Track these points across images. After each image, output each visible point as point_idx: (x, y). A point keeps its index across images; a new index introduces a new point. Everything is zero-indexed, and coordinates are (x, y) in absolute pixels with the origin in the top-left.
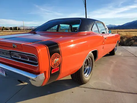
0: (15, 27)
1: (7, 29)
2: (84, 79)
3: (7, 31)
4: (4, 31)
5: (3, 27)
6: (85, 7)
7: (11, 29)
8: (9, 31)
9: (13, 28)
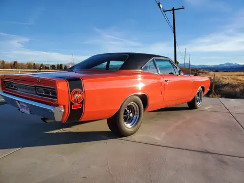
0: (60, 64)
1: (46, 68)
2: (123, 129)
3: (46, 70)
4: (42, 70)
5: (42, 65)
6: (174, 32)
7: (53, 67)
8: (50, 70)
9: (56, 66)
